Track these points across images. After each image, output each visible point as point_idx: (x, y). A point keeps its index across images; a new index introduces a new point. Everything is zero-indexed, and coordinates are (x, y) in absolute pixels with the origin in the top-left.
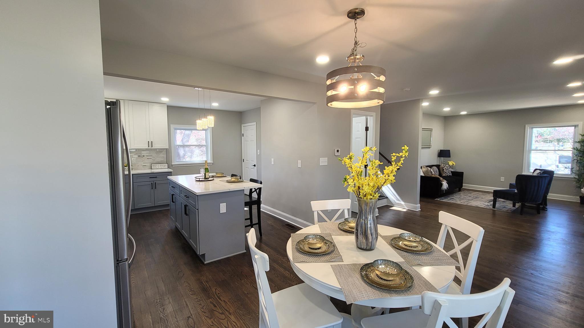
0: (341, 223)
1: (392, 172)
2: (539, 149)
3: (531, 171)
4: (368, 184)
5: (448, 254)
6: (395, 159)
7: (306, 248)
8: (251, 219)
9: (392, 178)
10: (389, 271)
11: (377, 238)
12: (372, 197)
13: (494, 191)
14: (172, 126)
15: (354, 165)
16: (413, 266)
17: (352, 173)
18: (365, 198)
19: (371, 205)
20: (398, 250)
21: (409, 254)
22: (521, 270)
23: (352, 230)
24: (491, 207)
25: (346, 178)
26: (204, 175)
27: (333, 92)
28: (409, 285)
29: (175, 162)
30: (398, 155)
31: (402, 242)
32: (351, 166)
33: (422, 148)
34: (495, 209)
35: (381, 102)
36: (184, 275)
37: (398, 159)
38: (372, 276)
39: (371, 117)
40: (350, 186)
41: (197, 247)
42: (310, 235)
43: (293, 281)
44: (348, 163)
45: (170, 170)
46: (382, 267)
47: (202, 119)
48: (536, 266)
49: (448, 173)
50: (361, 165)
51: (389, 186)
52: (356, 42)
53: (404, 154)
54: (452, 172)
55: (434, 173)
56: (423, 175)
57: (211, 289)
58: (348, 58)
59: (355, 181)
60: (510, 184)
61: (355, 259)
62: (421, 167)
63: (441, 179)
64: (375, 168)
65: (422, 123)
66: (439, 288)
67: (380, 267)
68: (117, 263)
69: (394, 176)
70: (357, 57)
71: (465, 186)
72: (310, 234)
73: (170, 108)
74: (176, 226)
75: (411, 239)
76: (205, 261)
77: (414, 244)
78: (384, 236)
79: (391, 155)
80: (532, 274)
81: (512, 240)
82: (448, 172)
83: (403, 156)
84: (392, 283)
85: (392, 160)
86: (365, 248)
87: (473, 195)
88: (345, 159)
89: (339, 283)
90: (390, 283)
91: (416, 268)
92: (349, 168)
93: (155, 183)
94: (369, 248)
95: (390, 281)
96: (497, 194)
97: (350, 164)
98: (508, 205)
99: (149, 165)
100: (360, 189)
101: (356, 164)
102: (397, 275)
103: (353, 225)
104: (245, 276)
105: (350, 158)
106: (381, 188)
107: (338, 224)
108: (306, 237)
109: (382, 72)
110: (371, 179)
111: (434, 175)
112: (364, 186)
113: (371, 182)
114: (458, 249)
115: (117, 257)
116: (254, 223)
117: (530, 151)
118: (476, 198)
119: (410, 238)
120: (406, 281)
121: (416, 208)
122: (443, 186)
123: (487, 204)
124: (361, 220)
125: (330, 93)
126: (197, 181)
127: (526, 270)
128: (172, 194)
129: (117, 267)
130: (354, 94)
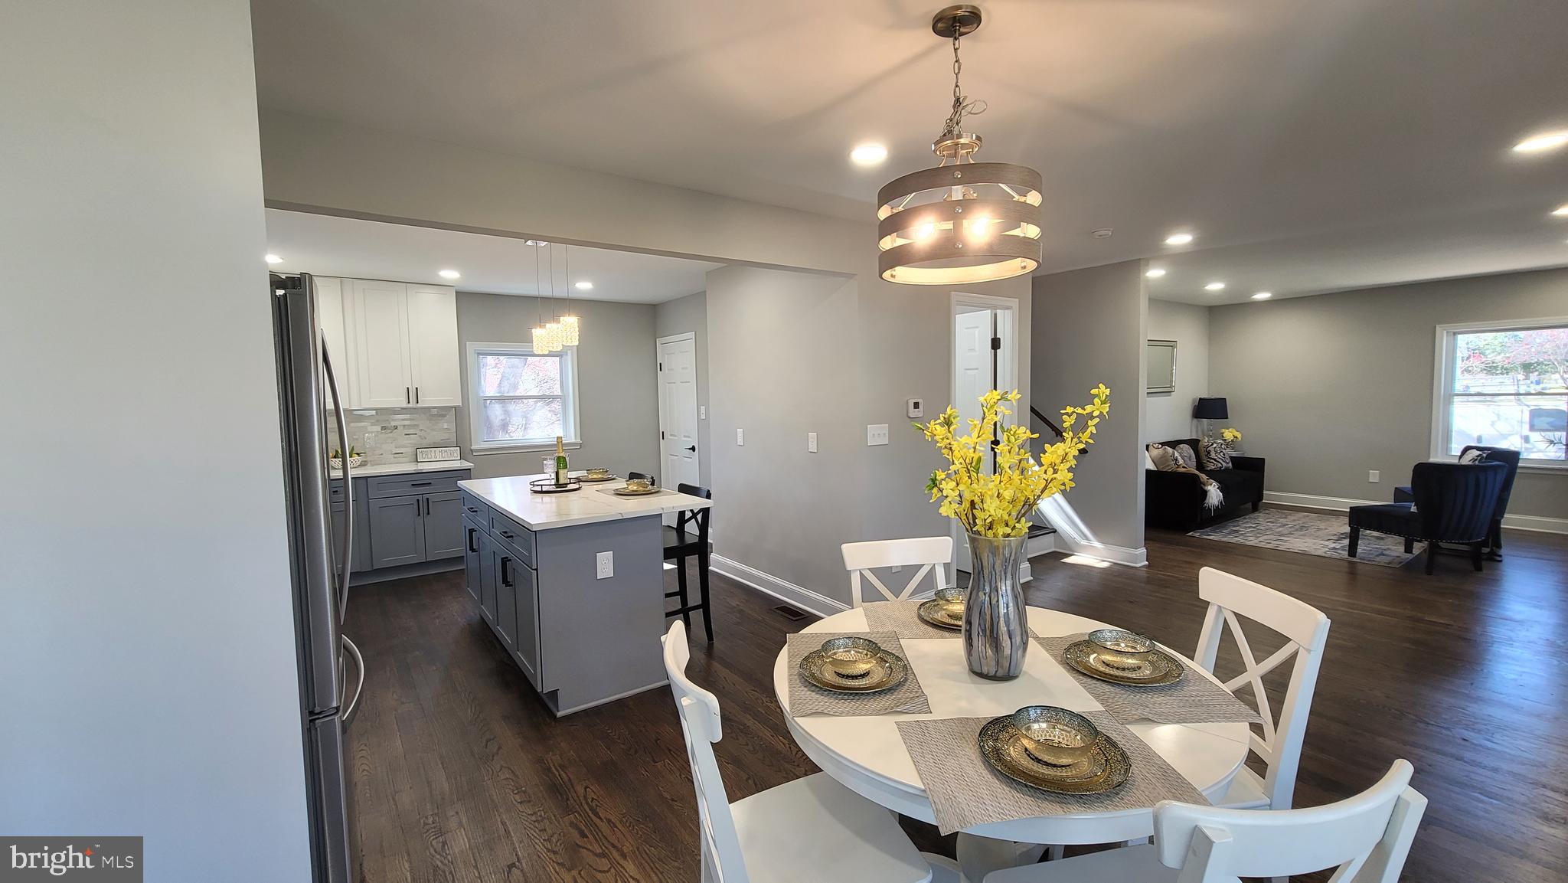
0: (927, 603)
1: (1064, 459)
2: (1473, 390)
3: (1453, 453)
4: (999, 493)
5: (1228, 688)
6: (1073, 422)
7: (829, 676)
8: (682, 593)
9: (1064, 475)
10: (1059, 738)
11: (1025, 645)
12: (1008, 530)
13: (1351, 508)
14: (471, 347)
15: (958, 441)
16: (1130, 723)
17: (953, 464)
18: (990, 533)
19: (1006, 552)
20: (1085, 679)
21: (1118, 690)
22: (1434, 728)
23: (956, 622)
24: (1345, 554)
25: (936, 479)
26: (553, 476)
27: (897, 239)
28: (1117, 779)
29: (480, 442)
30: (1080, 411)
31: (1096, 655)
32: (950, 444)
33: (1150, 395)
34: (1354, 560)
35: (1032, 265)
36: (500, 748)
37: (1081, 424)
38: (1013, 752)
39: (1006, 311)
40: (946, 501)
41: (535, 671)
42: (837, 639)
43: (796, 764)
44: (941, 437)
45: (466, 465)
46: (1039, 728)
47: (548, 325)
48: (1476, 718)
49: (1221, 462)
50: (977, 441)
51: (1059, 497)
52: (958, 100)
53: (1097, 408)
54: (1232, 458)
55: (1184, 460)
56: (1152, 467)
57: (573, 787)
58: (936, 143)
59: (961, 487)
60: (1396, 488)
61: (963, 704)
62: (1148, 446)
63: (1204, 477)
64: (1017, 450)
65: (1147, 327)
66: (1203, 788)
67: (1035, 726)
68: (311, 721)
69: (1070, 470)
70: (962, 141)
71: (1269, 496)
72: (839, 634)
73: (464, 298)
74: (482, 615)
75: (1123, 646)
76: (558, 711)
77: (1131, 661)
78: (1045, 639)
79: (1062, 411)
80: (1467, 740)
81: (1408, 645)
82: (1221, 459)
83: (1096, 413)
84: (1070, 774)
85: (1065, 425)
86: (992, 673)
87: (1294, 520)
88: (932, 425)
89: (919, 773)
90: (1063, 773)
91: (1136, 730)
92: (944, 451)
93: (428, 499)
94: (1004, 674)
95: (1063, 766)
96: (1361, 519)
97: (948, 439)
98: (1393, 547)
99: (410, 450)
100: (976, 509)
101: (964, 439)
102: (1083, 750)
103: (959, 608)
104: (667, 751)
105: (948, 423)
106: (1034, 503)
107: (918, 606)
108: (828, 645)
109: (1032, 180)
110: (1005, 479)
111: (1184, 467)
112: (988, 500)
113: (1007, 488)
114: (1254, 673)
115: (311, 705)
116: (691, 604)
117: (1450, 396)
118: (1301, 528)
119: (1118, 645)
120: (1109, 769)
121: (1135, 558)
122: (1208, 498)
123: (1334, 545)
124: (981, 594)
125: (888, 243)
126: (536, 492)
127: (1448, 729)
128: (469, 530)
129: (309, 730)
130: (955, 244)
